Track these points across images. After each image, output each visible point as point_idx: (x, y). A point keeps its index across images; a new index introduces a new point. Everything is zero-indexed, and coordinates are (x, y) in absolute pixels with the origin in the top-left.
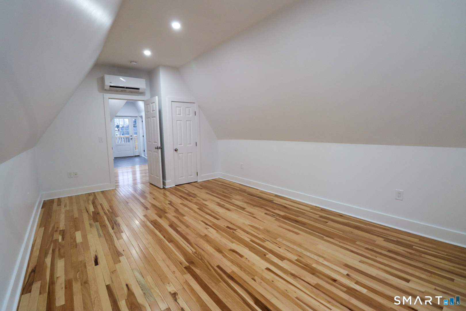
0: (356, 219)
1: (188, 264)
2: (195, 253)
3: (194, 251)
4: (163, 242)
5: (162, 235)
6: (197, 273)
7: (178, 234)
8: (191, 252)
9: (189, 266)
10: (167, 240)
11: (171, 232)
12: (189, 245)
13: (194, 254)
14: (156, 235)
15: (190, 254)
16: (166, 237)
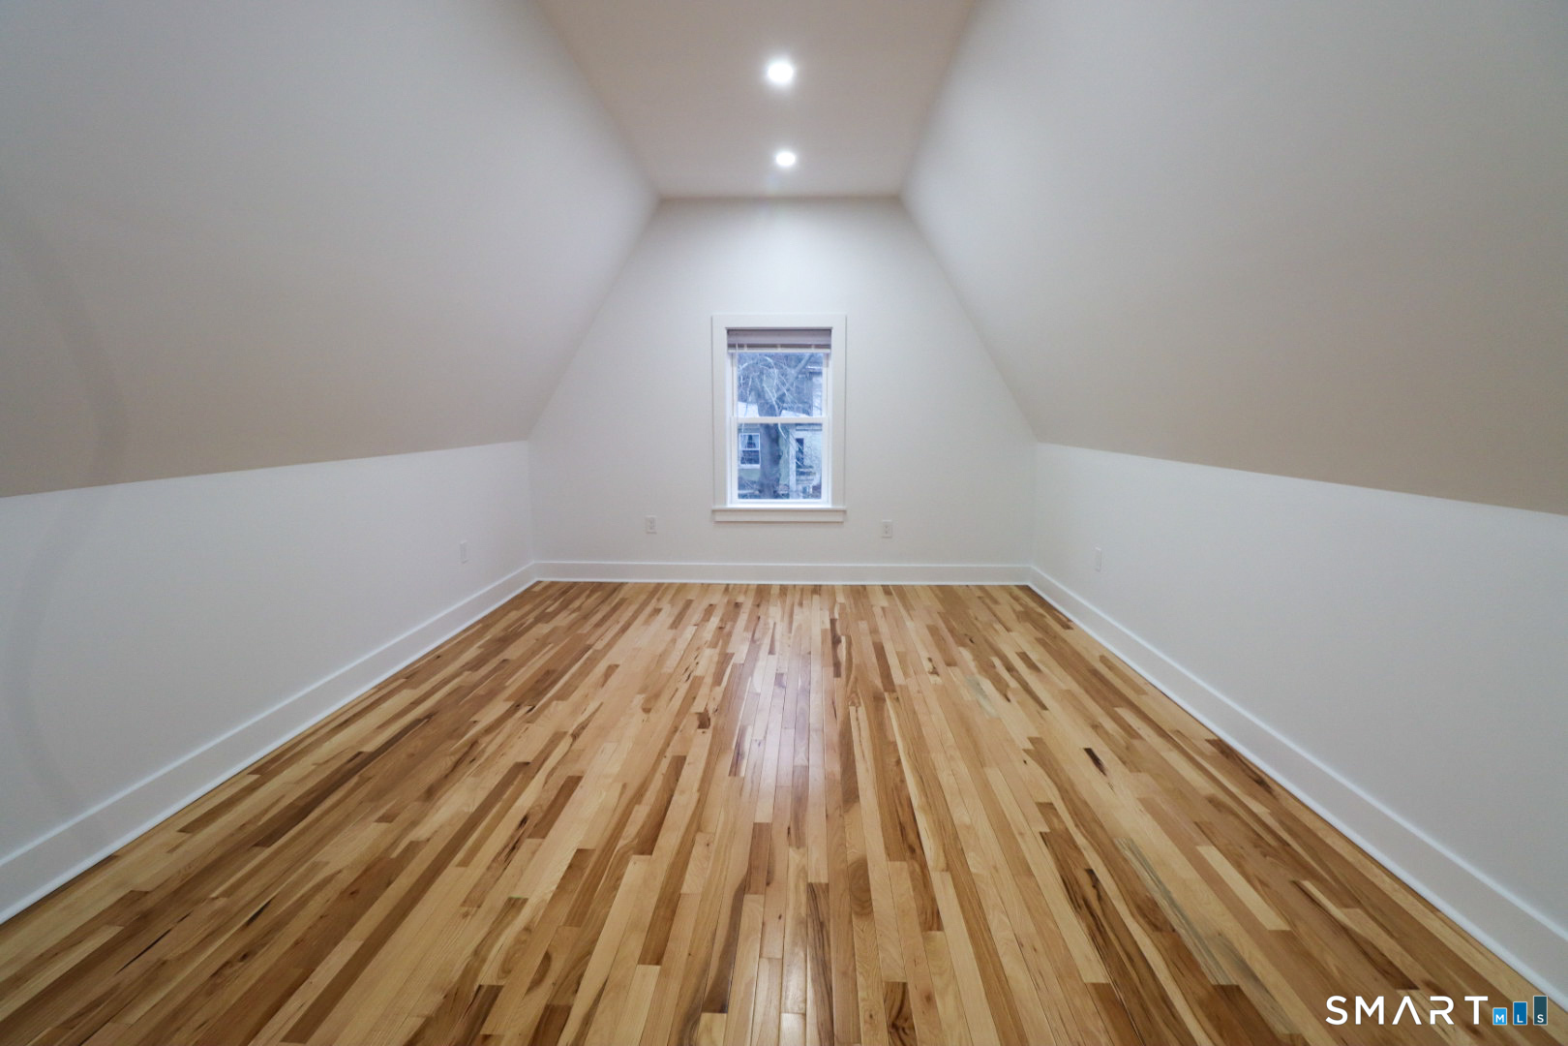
0: (455, 642)
1: (886, 695)
2: (853, 704)
3: (852, 709)
4: (909, 749)
5: (902, 772)
6: (880, 680)
7: (854, 755)
8: (862, 710)
9: (886, 690)
10: (896, 750)
11: (867, 770)
12: (853, 723)
13: (859, 703)
14: (921, 778)
15: (866, 708)
16: (894, 760)
